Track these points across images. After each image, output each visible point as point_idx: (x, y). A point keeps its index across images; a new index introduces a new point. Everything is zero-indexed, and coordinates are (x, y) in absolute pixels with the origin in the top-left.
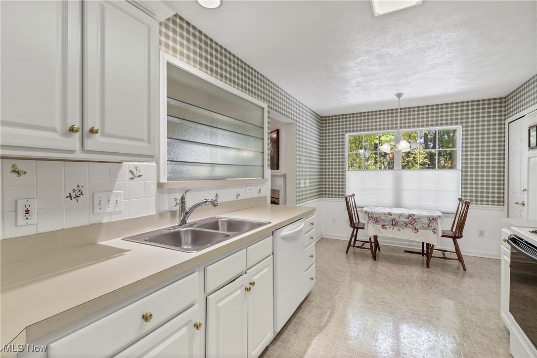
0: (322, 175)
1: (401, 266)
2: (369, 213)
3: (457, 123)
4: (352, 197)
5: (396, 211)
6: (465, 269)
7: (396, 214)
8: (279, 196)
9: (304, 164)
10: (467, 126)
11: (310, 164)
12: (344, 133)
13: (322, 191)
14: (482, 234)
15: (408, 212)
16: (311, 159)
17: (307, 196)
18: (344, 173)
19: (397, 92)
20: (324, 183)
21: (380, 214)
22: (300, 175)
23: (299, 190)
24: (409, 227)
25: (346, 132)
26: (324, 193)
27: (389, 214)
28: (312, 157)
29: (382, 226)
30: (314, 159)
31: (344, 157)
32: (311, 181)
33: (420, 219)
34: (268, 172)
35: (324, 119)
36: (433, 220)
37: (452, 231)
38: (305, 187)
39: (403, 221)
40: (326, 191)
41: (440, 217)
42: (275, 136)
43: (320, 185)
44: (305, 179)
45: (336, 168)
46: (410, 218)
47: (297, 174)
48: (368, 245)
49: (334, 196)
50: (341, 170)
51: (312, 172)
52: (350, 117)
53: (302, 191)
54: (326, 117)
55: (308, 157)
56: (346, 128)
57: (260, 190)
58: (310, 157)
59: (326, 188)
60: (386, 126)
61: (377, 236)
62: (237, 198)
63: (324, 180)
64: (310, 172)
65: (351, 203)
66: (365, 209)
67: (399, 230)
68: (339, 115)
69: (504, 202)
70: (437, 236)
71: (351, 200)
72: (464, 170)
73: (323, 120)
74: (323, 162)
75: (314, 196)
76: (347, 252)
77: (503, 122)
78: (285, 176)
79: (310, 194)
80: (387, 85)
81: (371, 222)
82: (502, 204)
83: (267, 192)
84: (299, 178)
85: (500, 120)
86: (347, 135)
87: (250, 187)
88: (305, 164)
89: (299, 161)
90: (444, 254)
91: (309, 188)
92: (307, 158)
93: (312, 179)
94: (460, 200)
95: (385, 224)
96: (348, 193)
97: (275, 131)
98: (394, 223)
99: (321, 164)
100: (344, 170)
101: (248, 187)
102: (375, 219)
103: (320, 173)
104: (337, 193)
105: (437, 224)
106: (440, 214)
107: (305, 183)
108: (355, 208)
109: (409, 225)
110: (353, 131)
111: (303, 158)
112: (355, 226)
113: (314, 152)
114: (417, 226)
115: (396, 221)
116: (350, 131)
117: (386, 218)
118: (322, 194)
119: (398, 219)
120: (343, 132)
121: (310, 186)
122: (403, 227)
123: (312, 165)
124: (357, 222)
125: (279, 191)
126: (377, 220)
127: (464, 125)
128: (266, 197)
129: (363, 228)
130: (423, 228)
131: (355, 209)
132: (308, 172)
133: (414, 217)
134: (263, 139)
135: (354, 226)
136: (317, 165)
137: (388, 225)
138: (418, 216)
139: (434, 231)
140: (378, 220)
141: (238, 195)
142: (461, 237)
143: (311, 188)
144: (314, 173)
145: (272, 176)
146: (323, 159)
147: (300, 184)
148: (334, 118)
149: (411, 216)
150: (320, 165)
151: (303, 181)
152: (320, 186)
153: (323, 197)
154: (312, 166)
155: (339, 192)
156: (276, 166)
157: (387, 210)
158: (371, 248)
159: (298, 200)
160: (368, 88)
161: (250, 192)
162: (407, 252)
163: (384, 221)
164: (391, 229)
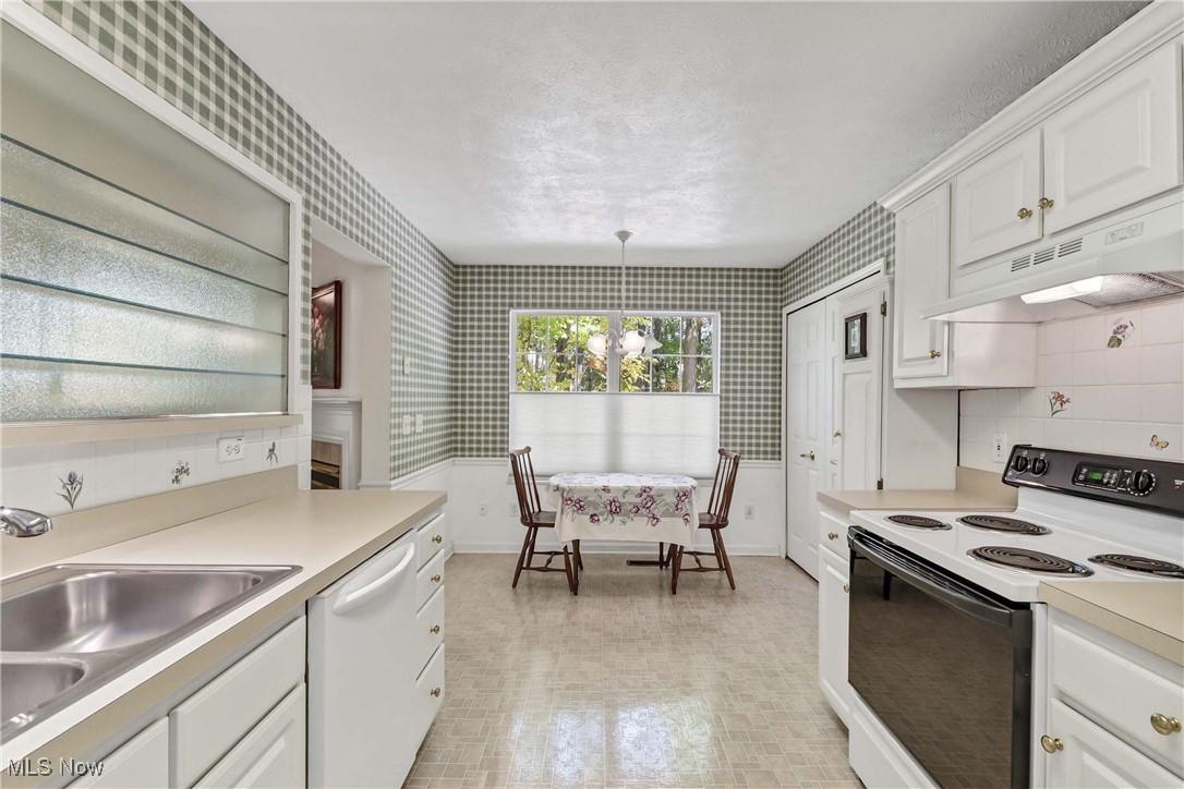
0: (456, 403)
1: (628, 599)
2: (563, 490)
3: (713, 308)
4: (526, 455)
5: (616, 481)
6: (733, 587)
7: (618, 489)
8: (340, 459)
9: (411, 375)
10: (728, 315)
11: (426, 377)
12: (507, 308)
13: (456, 442)
14: (749, 513)
15: (639, 481)
16: (430, 364)
17: (417, 457)
18: (506, 400)
19: (619, 229)
20: (459, 423)
21: (587, 490)
22: (399, 405)
23: (397, 442)
24: (642, 515)
25: (511, 305)
26: (459, 446)
27: (606, 489)
28: (432, 360)
29: (592, 516)
30: (436, 365)
31: (506, 362)
32: (430, 417)
33: (662, 495)
34: (303, 395)
35: (461, 270)
36: (683, 495)
37: (709, 513)
38: (414, 433)
39: (630, 503)
40: (463, 442)
41: (694, 488)
42: (329, 297)
43: (451, 427)
44: (413, 414)
45: (487, 388)
46: (645, 495)
47: (393, 399)
48: (559, 562)
49: (483, 453)
50: (499, 392)
51: (432, 395)
52: (519, 274)
53: (406, 445)
54: (465, 267)
55: (421, 357)
56: (511, 297)
57: (272, 451)
58: (427, 359)
59: (463, 434)
60: (593, 301)
61: (578, 540)
62: (176, 480)
63: (459, 415)
64: (427, 395)
65: (524, 468)
66: (554, 481)
67: (624, 523)
68: (496, 267)
69: (780, 453)
70: (691, 528)
71: (522, 461)
72: (724, 395)
73: (457, 274)
74: (456, 373)
75: (435, 455)
76: (514, 586)
77: (779, 312)
78: (357, 406)
79: (426, 449)
80: (605, 205)
81: (569, 510)
82: (777, 457)
83: (297, 453)
84: (397, 410)
85: (775, 308)
86: (513, 313)
87: (233, 443)
88: (415, 375)
89: (397, 368)
90: (698, 561)
91: (424, 436)
92: (417, 361)
93: (431, 413)
94: (721, 452)
95: (596, 512)
96: (515, 445)
97: (330, 285)
98: (614, 509)
99: (454, 377)
100: (506, 392)
101: (224, 444)
102: (576, 502)
103: (449, 400)
104: (490, 446)
105: (691, 503)
106: (694, 483)
107: (413, 424)
108: (530, 478)
109: (643, 510)
110: (527, 305)
111: (408, 360)
112: (533, 521)
113: (435, 348)
114: (656, 512)
115: (617, 504)
116: (519, 305)
117: (598, 500)
118: (456, 449)
119: (621, 500)
120: (503, 304)
121: (425, 431)
122: (632, 515)
123: (432, 378)
124: (536, 510)
125: (339, 446)
126: (580, 506)
127: (725, 311)
128: (295, 467)
129: (552, 525)
130: (667, 514)
131: (531, 481)
132: (421, 395)
133: (652, 493)
134: (287, 295)
135: (531, 520)
136: (443, 379)
137: (602, 514)
138: (659, 490)
139: (686, 518)
140: (582, 504)
141: (183, 470)
142: (724, 526)
143: (430, 435)
144: (435, 400)
145: (317, 406)
146: (457, 365)
147: (399, 426)
148: (484, 270)
149: (645, 491)
150: (451, 380)
151: (407, 419)
152: (449, 431)
153: (456, 456)
154: (430, 382)
155: (494, 442)
156: (332, 379)
157: (600, 482)
158: (567, 570)
159: (394, 469)
160: (567, 204)
161: (231, 457)
162: (632, 563)
163: (596, 505)
164: (609, 521)
